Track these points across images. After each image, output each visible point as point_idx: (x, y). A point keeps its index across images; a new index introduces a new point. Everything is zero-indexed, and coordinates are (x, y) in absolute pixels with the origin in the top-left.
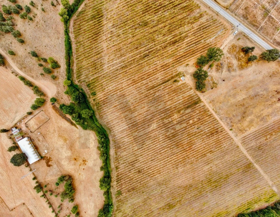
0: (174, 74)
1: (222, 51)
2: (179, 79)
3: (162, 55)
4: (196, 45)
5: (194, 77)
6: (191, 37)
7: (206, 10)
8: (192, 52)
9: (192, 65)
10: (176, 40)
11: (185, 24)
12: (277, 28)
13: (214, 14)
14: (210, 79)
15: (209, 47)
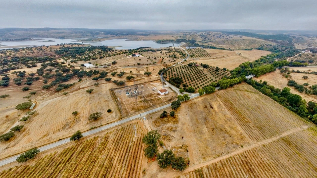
1: (153, 131)
4: (129, 152)
6: (117, 155)
7: (106, 132)
8: (133, 159)
9: (148, 165)
10: (103, 175)
11: (98, 156)
12: (159, 99)
13: (116, 128)
14: (176, 150)
15: (141, 140)
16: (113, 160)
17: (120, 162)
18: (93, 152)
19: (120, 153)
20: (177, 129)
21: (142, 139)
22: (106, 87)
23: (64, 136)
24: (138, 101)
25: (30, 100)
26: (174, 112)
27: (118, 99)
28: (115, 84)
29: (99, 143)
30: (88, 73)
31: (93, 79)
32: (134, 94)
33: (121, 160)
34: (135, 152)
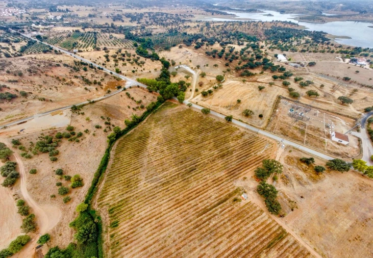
0: (231, 191)
1: (279, 163)
2: (239, 197)
3: (211, 168)
4: (247, 158)
5: (259, 193)
6: (239, 151)
7: (245, 131)
8: (245, 164)
9: (251, 178)
10: (224, 154)
11: (230, 141)
12: (322, 142)
13: (254, 134)
14: (282, 196)
15: (262, 160)
16: (235, 151)
18: (230, 136)
19: (242, 152)
20: (306, 186)
21: (264, 159)
22: (277, 91)
23: (224, 112)
24: (294, 125)
25: (224, 75)
26: (323, 169)
27: (277, 110)
28: (288, 92)
29: (236, 134)
30: (274, 67)
31: (272, 77)
32: (297, 116)
33: (238, 156)
34: (250, 161)
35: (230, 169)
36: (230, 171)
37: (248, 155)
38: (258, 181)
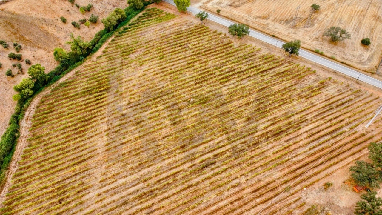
3: (251, 161)
4: (333, 138)
6: (314, 122)
7: (330, 76)
8: (329, 153)
9: (341, 185)
10: (280, 128)
11: (293, 100)
13: (350, 82)
15: (368, 142)
16: (305, 123)
17: (311, 136)
18: (293, 88)
19: (321, 125)
21: (372, 140)
23: (280, 33)
29: (308, 83)
33: (313, 135)
34: (341, 147)
35: (294, 163)
36: (294, 167)
37: (334, 131)
38: (359, 192)
